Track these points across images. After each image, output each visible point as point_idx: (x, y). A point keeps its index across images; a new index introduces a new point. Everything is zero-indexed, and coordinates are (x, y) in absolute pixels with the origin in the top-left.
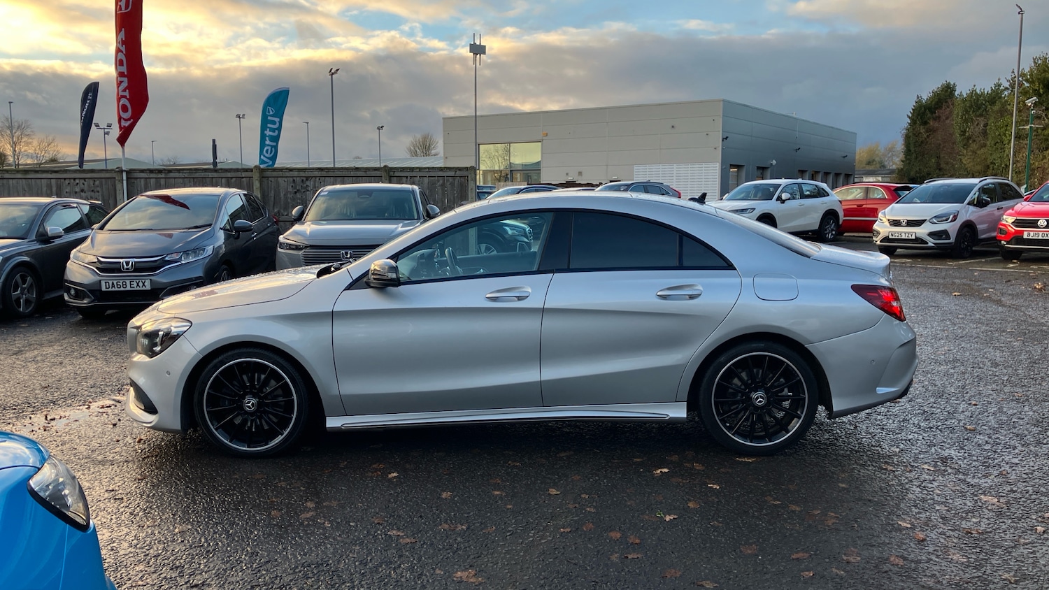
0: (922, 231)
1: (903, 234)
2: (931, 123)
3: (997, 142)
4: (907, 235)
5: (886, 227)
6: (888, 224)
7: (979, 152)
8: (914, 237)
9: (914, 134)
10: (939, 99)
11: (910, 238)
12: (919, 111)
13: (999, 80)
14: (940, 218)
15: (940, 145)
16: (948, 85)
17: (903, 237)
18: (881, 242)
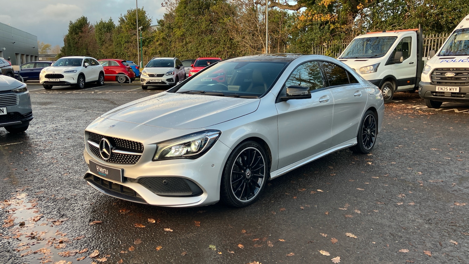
0: (164, 79)
1: (156, 80)
2: (80, 34)
3: (118, 44)
4: (158, 80)
5: (147, 77)
6: (148, 76)
7: (109, 48)
8: (161, 81)
9: (72, 39)
10: (81, 24)
11: (159, 82)
12: (73, 28)
13: (111, 18)
14: (169, 73)
15: (87, 44)
16: (84, 17)
17: (156, 81)
18: (146, 84)
